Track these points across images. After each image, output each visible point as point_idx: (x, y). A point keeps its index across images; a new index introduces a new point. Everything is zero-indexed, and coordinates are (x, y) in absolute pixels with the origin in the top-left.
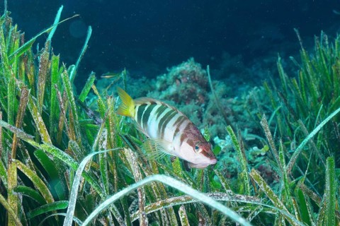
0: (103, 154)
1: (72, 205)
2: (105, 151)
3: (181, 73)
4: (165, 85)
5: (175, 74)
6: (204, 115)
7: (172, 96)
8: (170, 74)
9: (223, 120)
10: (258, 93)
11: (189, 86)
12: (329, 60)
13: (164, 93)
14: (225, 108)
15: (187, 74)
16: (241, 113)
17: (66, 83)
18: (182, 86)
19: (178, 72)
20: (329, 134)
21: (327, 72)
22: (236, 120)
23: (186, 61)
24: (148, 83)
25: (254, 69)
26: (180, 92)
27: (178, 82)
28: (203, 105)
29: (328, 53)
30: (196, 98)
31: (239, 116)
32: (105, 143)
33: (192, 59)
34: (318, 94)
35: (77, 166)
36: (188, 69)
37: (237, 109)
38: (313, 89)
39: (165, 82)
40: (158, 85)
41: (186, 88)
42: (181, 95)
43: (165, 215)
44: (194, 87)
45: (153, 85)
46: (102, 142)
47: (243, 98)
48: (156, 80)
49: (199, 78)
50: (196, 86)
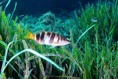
0: (16, 42)
1: (5, 58)
2: (17, 41)
3: (47, 16)
4: (42, 19)
5: (45, 16)
6: (53, 28)
7: (44, 23)
8: (43, 16)
9: (59, 30)
10: (70, 21)
11: (49, 20)
12: (90, 11)
13: (41, 22)
14: (60, 26)
15: (48, 16)
16: (65, 28)
17: (6, 20)
18: (47, 20)
19: (46, 15)
20: (90, 34)
21: (89, 15)
22: (63, 30)
23: (48, 12)
24: (37, 19)
25: (70, 14)
26: (46, 21)
27: (45, 18)
28: (53, 25)
29: (90, 9)
30: (51, 23)
31: (64, 28)
32: (17, 38)
33: (50, 11)
34: (87, 22)
35: (7, 46)
36: (49, 15)
37: (63, 26)
38: (85, 20)
39: (42, 18)
40: (40, 20)
41: (48, 20)
42: (46, 22)
43: (37, 60)
44: (50, 20)
45: (38, 20)
46: (16, 38)
47: (65, 23)
48: (39, 18)
49: (52, 17)
50: (51, 20)
